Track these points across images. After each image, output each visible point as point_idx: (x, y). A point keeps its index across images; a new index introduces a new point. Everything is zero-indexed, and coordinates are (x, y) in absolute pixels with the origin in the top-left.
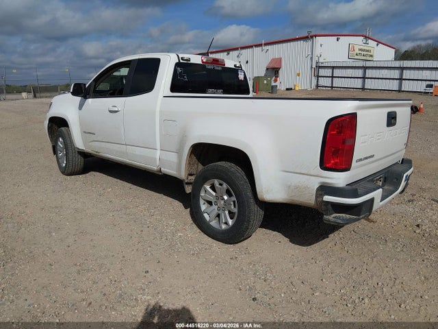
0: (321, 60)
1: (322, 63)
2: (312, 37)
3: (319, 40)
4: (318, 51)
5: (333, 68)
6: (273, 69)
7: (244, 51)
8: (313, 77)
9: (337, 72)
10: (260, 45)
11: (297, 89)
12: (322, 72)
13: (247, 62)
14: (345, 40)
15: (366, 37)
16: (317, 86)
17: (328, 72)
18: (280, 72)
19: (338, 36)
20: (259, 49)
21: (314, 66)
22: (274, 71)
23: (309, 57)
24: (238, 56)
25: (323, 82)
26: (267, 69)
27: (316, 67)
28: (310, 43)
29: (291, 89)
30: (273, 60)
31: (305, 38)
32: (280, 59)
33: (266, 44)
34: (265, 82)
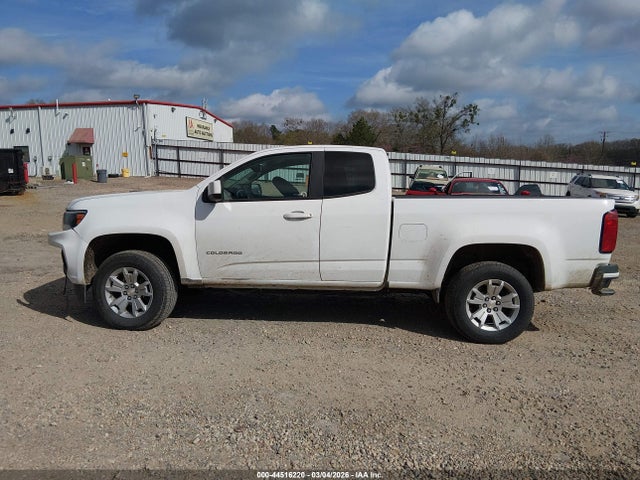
0: (159, 137)
1: (160, 141)
2: (141, 103)
3: (152, 109)
4: (151, 124)
5: (178, 148)
6: (80, 144)
7: (19, 113)
8: (150, 160)
9: (184, 155)
10: (53, 106)
11: (127, 175)
12: (162, 153)
13: (28, 131)
14: (182, 112)
15: (203, 110)
16: (158, 172)
17: (172, 154)
18: (93, 149)
19: (173, 105)
20: (51, 112)
21: (149, 144)
22: (81, 146)
23: (140, 131)
24: (8, 120)
25: (164, 166)
26: (69, 144)
27: (153, 145)
28: (138, 111)
29: (116, 176)
30: (78, 131)
31: (131, 104)
32: (91, 130)
33: (62, 106)
34: (84, 164)
